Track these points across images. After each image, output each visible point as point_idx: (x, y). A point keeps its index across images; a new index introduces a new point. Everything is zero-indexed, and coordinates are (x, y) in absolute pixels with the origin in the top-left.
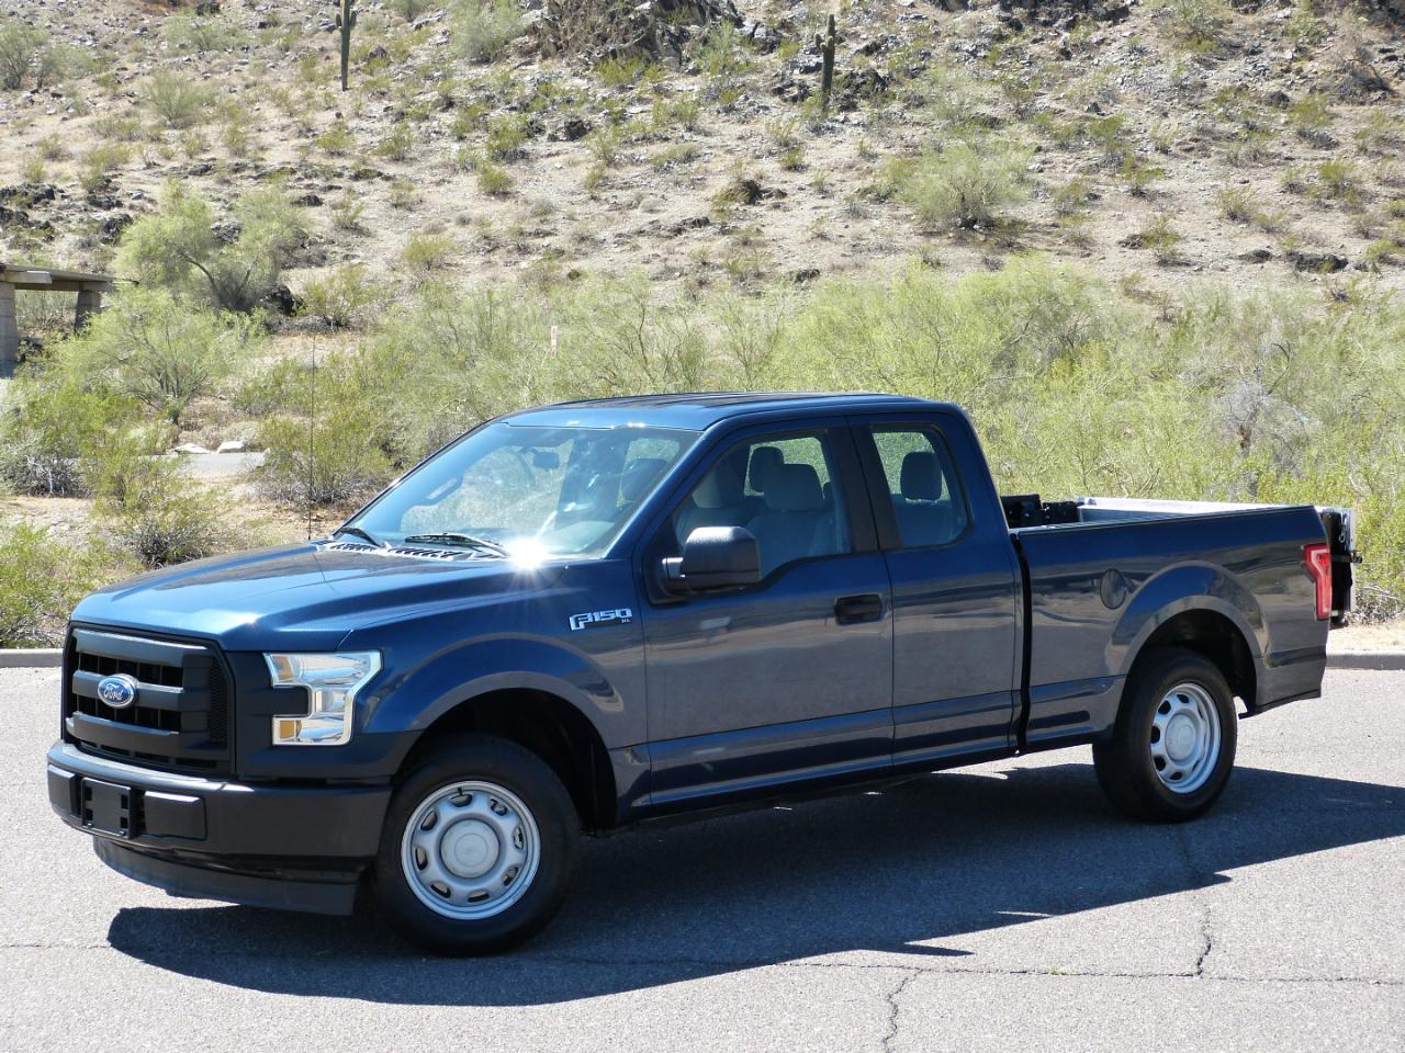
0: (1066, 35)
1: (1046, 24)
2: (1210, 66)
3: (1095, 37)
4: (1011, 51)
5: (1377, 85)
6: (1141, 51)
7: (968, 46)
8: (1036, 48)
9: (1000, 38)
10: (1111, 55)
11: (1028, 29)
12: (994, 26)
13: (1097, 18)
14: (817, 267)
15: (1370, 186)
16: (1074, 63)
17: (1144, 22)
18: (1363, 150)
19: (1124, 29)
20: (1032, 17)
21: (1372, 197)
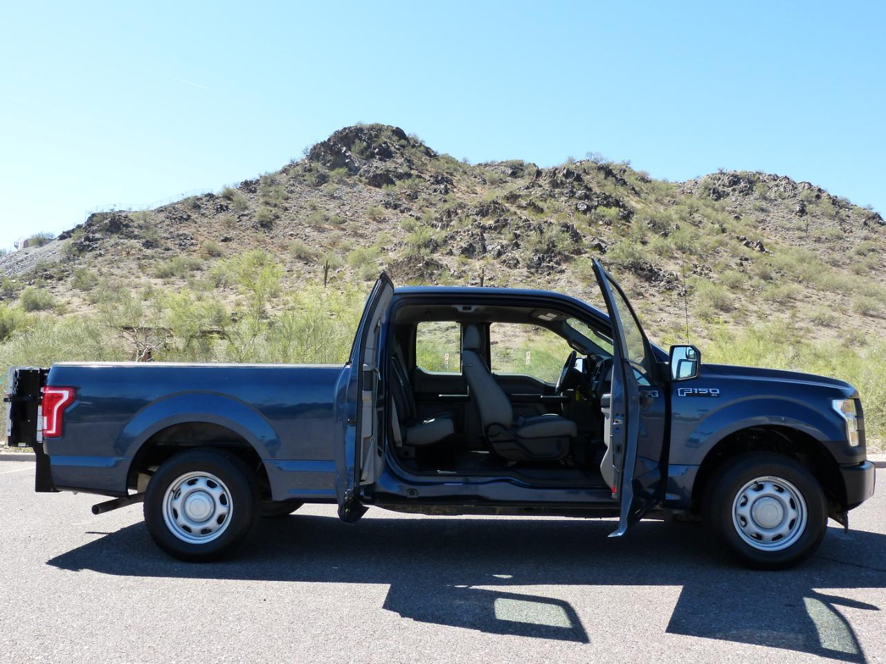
0: (547, 277)
1: (541, 274)
2: (592, 287)
3: (556, 278)
4: (532, 281)
5: (640, 294)
6: (571, 282)
7: (520, 279)
8: (539, 280)
9: (529, 277)
10: (562, 283)
11: (536, 275)
12: (526, 274)
13: (556, 272)
14: (496, 340)
15: (649, 322)
16: (552, 285)
17: (570, 274)
18: (642, 312)
19: (564, 276)
20: (537, 271)
21: (651, 325)
